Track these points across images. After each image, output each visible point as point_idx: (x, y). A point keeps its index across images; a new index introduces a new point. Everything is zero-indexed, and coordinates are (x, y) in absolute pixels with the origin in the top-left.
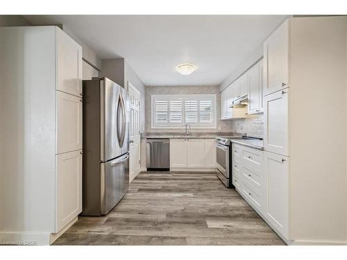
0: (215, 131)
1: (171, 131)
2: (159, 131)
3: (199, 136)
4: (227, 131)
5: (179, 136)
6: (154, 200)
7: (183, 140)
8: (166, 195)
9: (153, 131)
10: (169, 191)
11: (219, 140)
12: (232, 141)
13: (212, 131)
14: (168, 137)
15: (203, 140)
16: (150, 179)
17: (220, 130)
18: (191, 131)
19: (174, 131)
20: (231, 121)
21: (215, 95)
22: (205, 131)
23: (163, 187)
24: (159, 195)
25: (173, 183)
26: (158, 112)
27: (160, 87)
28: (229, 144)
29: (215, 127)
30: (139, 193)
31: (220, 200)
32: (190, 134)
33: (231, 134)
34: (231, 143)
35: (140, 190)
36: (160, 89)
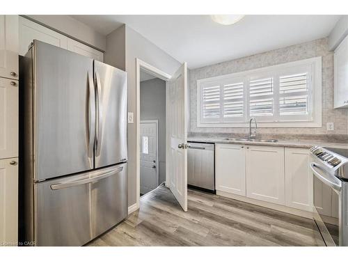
0: (318, 133)
2: (207, 131)
3: (276, 140)
7: (239, 147)
9: (200, 131)
11: (320, 155)
13: (309, 132)
15: (281, 151)
17: (330, 128)
18: (261, 132)
21: (318, 60)
22: (293, 132)
29: (318, 124)
32: (258, 137)
36: (209, 70)
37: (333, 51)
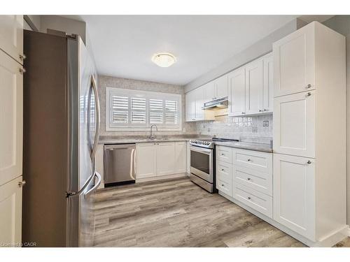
0: (180, 134)
1: (132, 134)
2: (117, 134)
3: (165, 139)
4: (191, 133)
5: (145, 140)
6: (144, 231)
7: (151, 144)
8: (154, 219)
9: (109, 134)
10: (153, 211)
12: (217, 143)
13: (177, 133)
14: (134, 141)
16: (117, 199)
17: (184, 132)
18: (156, 134)
19: (136, 134)
20: (194, 123)
21: (181, 96)
22: (171, 134)
23: (142, 207)
24: (145, 221)
25: (151, 199)
26: (115, 109)
27: (119, 78)
28: (213, 147)
29: (180, 129)
30: (114, 227)
31: (215, 210)
32: (156, 137)
33: (194, 136)
34: (215, 145)
35: (112, 220)
36: (118, 81)
37: (185, 94)
